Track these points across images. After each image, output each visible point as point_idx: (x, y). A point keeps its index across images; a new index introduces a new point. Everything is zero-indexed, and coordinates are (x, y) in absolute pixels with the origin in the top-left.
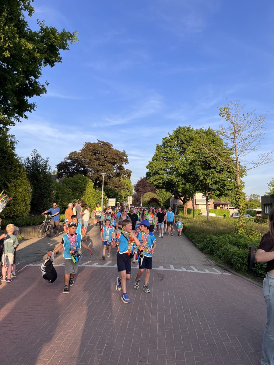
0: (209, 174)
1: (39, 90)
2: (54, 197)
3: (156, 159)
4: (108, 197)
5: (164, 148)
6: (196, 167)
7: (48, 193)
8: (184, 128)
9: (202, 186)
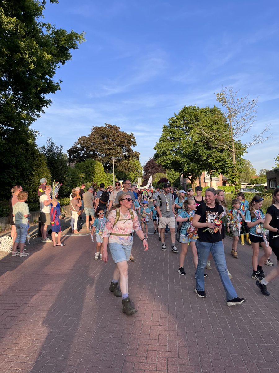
0: (211, 154)
5: (171, 128)
6: (199, 148)
8: (189, 108)
9: (206, 165)
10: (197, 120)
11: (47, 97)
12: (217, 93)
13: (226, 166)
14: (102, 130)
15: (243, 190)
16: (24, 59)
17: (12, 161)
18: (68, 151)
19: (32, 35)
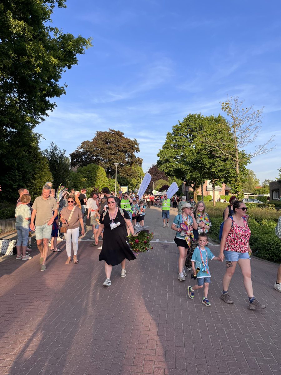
0: (214, 163)
1: (59, 91)
3: (167, 147)
4: (120, 185)
5: (175, 136)
8: (194, 116)
9: (209, 174)
10: (201, 128)
11: (51, 100)
12: (222, 102)
13: (229, 176)
14: (106, 135)
15: (246, 200)
16: (30, 62)
17: (14, 163)
18: (71, 155)
19: (39, 39)
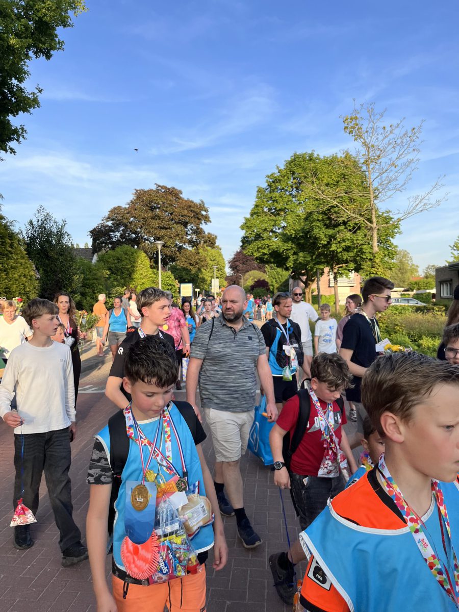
0: (336, 235)
1: (26, 102)
2: (80, 285)
3: (258, 213)
4: (179, 282)
5: (270, 192)
6: (314, 224)
7: (69, 279)
8: (303, 156)
12: (344, 116)
13: (363, 258)
14: (151, 195)
18: (91, 232)
